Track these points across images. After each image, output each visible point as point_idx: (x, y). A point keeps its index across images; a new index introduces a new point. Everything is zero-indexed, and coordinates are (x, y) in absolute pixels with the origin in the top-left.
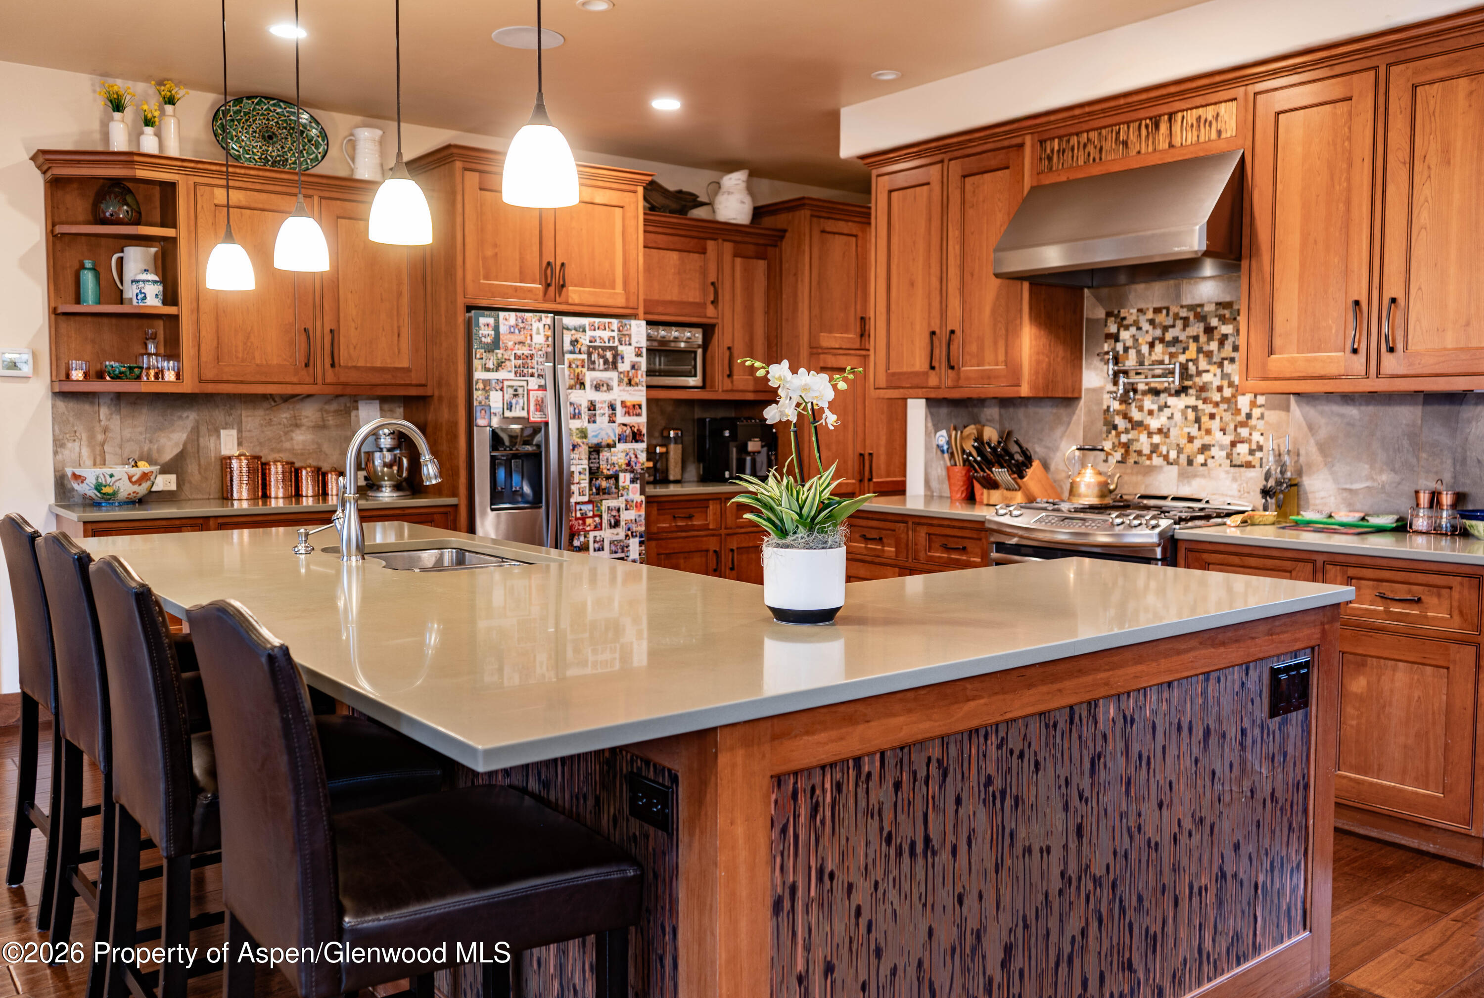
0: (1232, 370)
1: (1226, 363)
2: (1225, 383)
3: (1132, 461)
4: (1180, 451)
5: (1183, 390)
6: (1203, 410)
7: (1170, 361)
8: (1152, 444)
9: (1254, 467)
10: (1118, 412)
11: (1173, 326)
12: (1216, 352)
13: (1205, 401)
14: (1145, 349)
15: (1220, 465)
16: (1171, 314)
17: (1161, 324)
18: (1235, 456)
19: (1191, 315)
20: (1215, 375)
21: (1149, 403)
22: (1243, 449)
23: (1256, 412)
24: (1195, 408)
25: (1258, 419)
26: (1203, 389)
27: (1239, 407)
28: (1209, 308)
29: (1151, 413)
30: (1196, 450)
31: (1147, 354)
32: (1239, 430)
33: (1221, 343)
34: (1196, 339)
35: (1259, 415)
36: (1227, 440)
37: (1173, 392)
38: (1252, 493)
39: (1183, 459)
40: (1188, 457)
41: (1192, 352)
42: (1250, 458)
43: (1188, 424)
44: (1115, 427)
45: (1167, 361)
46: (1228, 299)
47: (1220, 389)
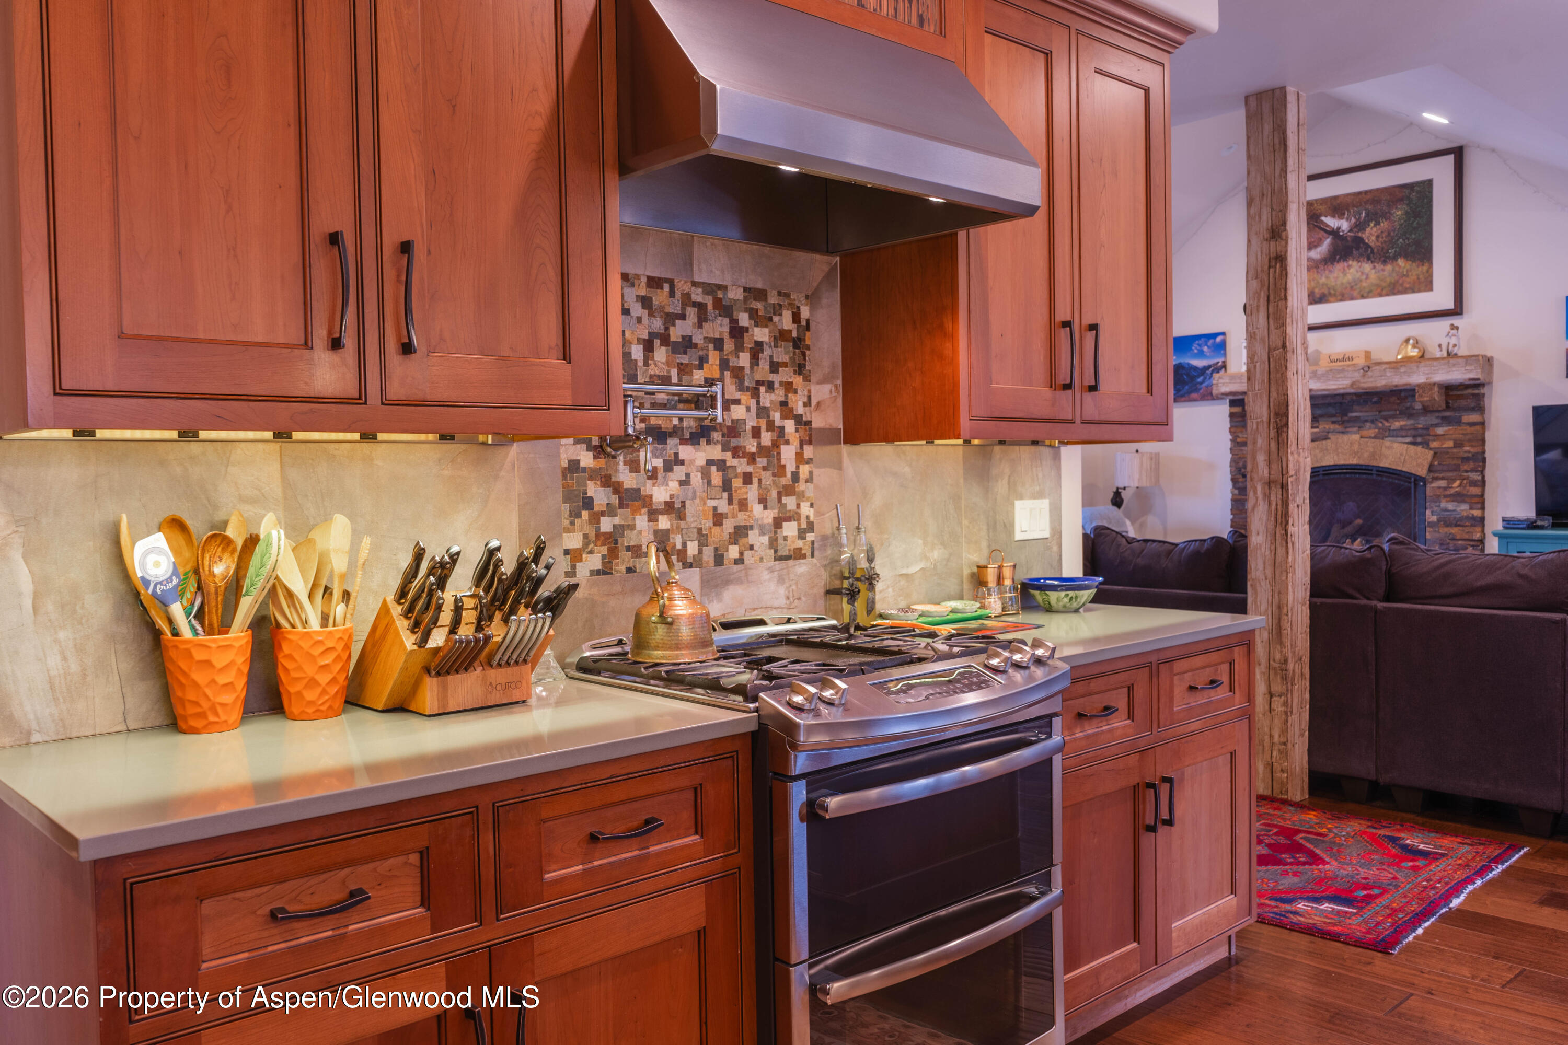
0: (772, 402)
1: (762, 389)
2: (763, 424)
3: (623, 568)
4: (703, 539)
5: (701, 434)
6: (734, 467)
7: (680, 379)
8: (656, 532)
9: (804, 556)
10: (593, 474)
11: (683, 317)
12: (747, 371)
13: (737, 452)
14: (637, 352)
15: (761, 559)
16: (678, 294)
17: (662, 308)
18: (780, 541)
19: (709, 301)
20: (748, 409)
21: (649, 458)
22: (790, 529)
23: (804, 470)
24: (721, 465)
25: (807, 481)
26: (733, 430)
27: (783, 462)
28: (735, 294)
29: (653, 475)
30: (726, 536)
31: (640, 363)
32: (785, 500)
33: (755, 359)
34: (718, 344)
35: (807, 475)
36: (768, 517)
37: (687, 436)
38: (803, 599)
39: (708, 553)
40: (716, 549)
41: (712, 368)
42: (800, 544)
43: (714, 492)
44: (588, 503)
45: (675, 379)
46: (759, 285)
47: (756, 432)
